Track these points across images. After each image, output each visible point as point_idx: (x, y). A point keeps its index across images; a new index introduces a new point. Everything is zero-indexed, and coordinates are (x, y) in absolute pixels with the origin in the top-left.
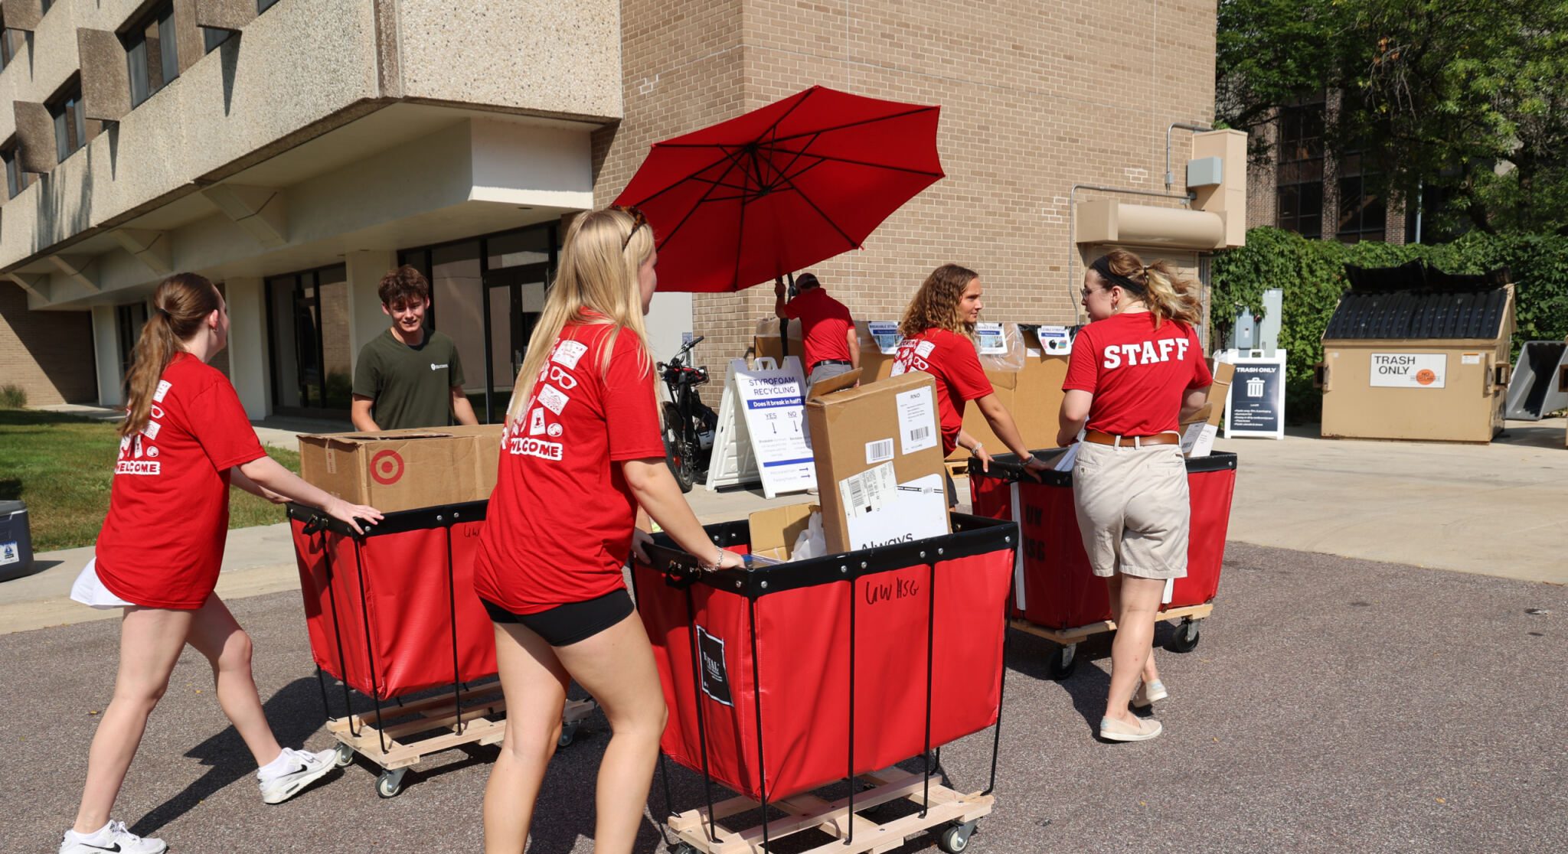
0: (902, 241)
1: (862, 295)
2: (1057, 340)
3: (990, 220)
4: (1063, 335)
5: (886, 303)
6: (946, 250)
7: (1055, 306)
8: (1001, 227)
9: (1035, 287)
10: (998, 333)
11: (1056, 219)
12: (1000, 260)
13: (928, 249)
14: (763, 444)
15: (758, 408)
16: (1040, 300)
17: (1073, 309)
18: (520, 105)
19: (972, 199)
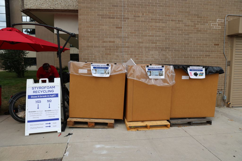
0: (146, 36)
1: (127, 54)
2: (198, 72)
3: (187, 28)
4: (202, 70)
5: (138, 57)
6: (166, 39)
7: (216, 58)
8: (192, 30)
9: (207, 51)
10: (161, 70)
11: (218, 27)
12: (191, 42)
13: (158, 38)
14: (30, 113)
15: (33, 98)
16: (209, 56)
17: (225, 59)
18: (55, 8)
19: (178, 21)
